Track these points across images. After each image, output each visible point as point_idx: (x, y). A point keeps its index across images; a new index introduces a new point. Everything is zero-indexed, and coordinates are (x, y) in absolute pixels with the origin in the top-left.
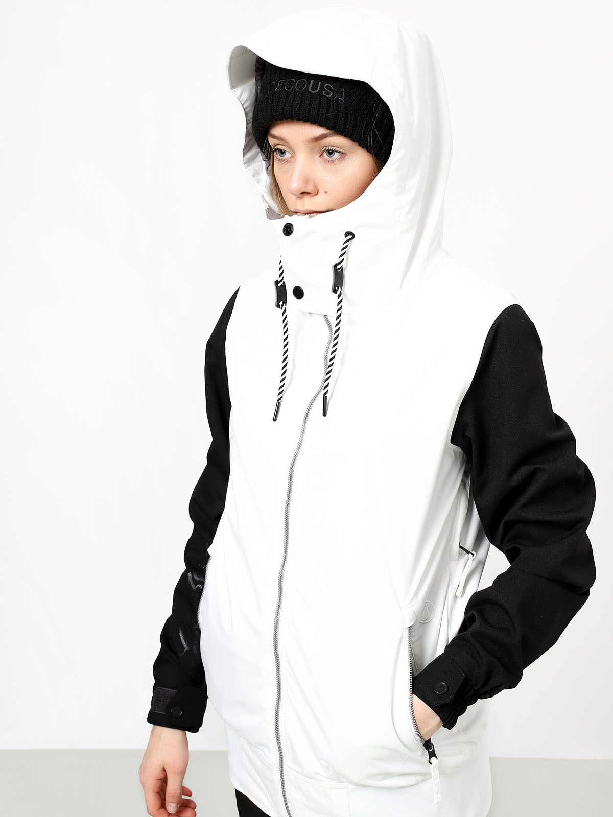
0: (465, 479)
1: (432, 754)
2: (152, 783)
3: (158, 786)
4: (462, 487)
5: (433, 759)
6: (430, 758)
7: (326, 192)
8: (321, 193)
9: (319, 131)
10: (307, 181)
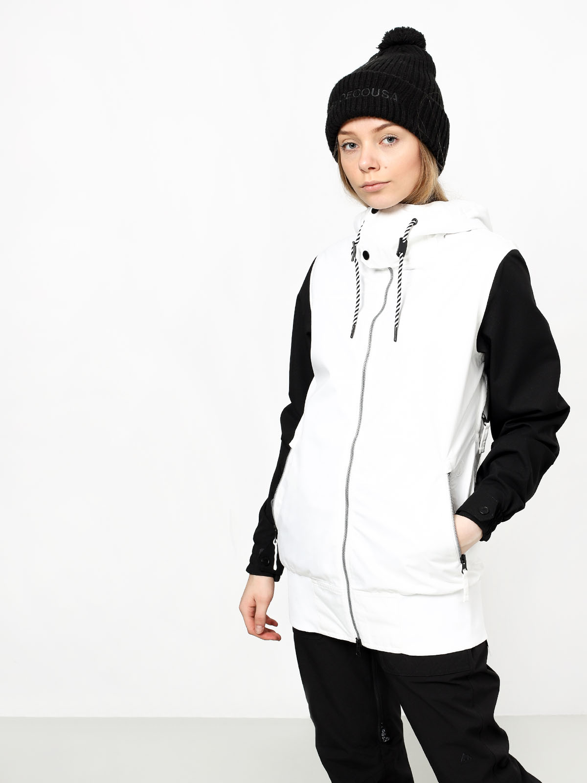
0: (484, 375)
1: (464, 567)
2: (248, 610)
3: (251, 611)
4: (482, 380)
5: (465, 571)
6: (463, 569)
7: (386, 168)
8: (382, 168)
9: (379, 123)
10: (372, 160)
